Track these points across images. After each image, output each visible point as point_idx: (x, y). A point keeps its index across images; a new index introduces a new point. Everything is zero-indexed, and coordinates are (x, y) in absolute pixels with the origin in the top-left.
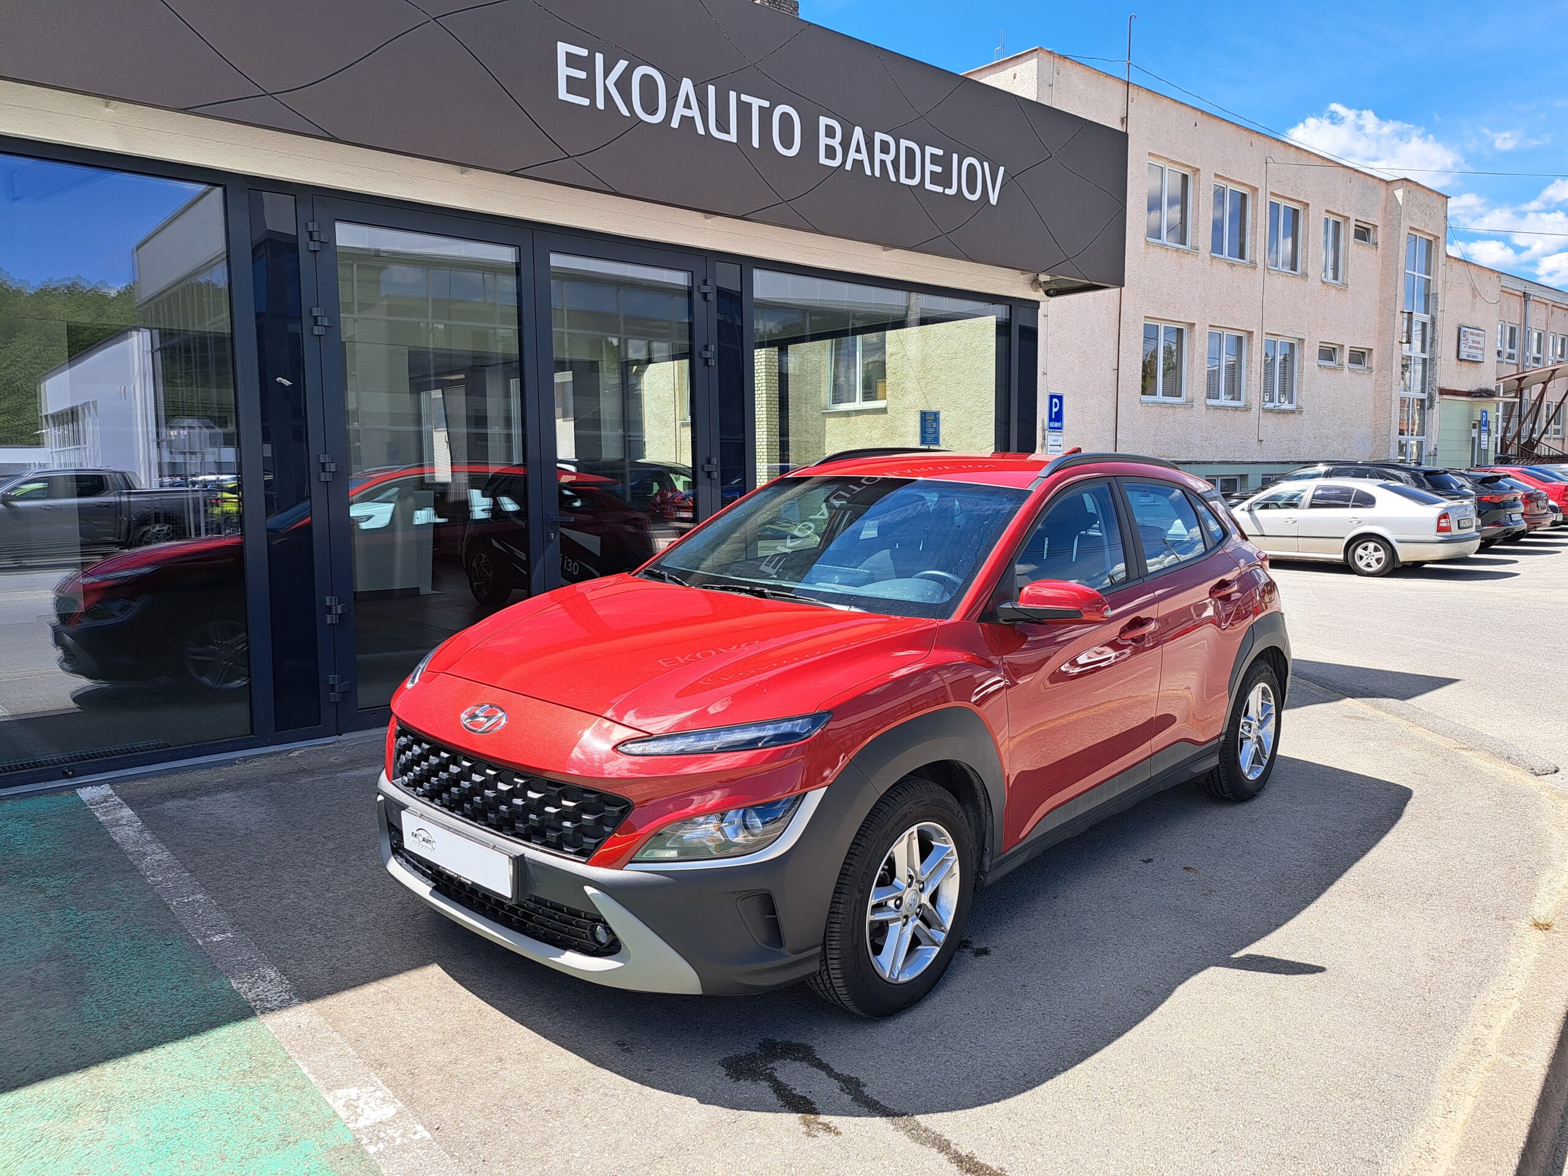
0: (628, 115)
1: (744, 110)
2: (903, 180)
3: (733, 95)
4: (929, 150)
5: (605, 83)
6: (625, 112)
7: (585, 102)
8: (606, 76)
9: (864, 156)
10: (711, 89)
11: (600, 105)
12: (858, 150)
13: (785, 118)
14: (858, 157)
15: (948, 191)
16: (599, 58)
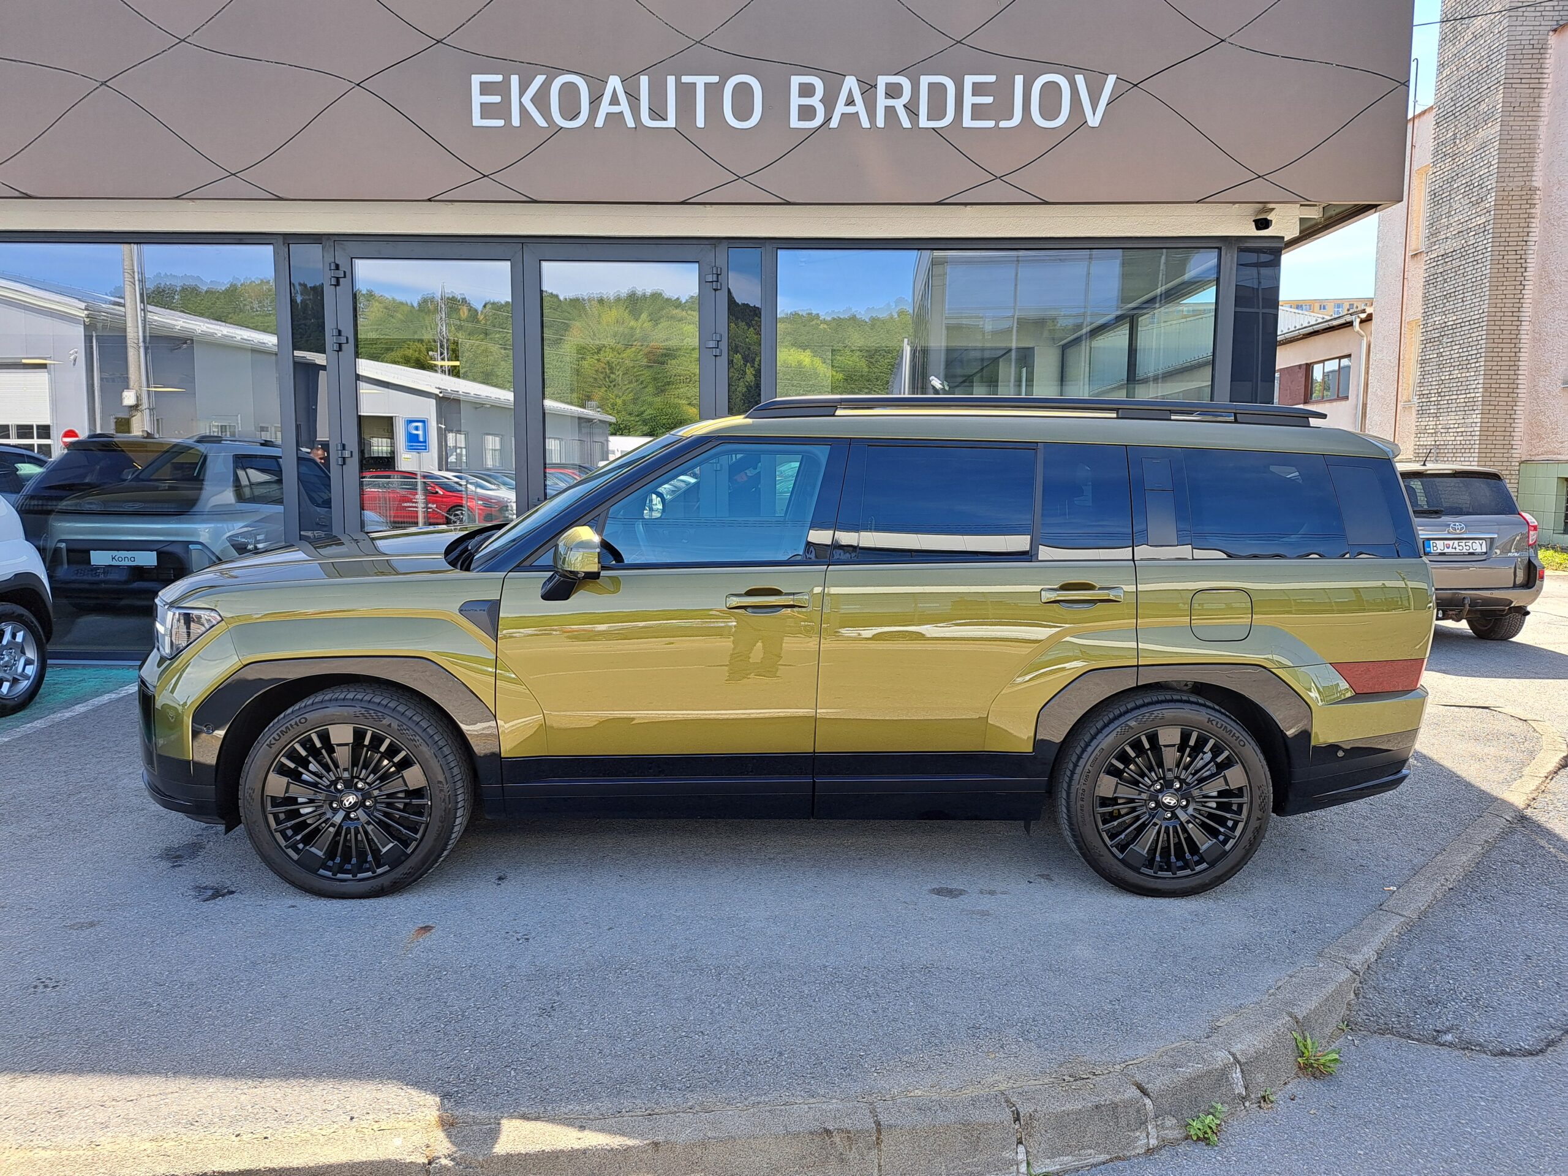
0: (545, 125)
1: (686, 93)
2: (924, 122)
3: (671, 80)
4: (969, 80)
5: (521, 100)
6: (542, 122)
7: (500, 123)
8: (521, 95)
9: (860, 107)
10: (644, 80)
11: (516, 121)
12: (850, 102)
13: (743, 90)
14: (851, 109)
15: (1003, 124)
16: (515, 80)
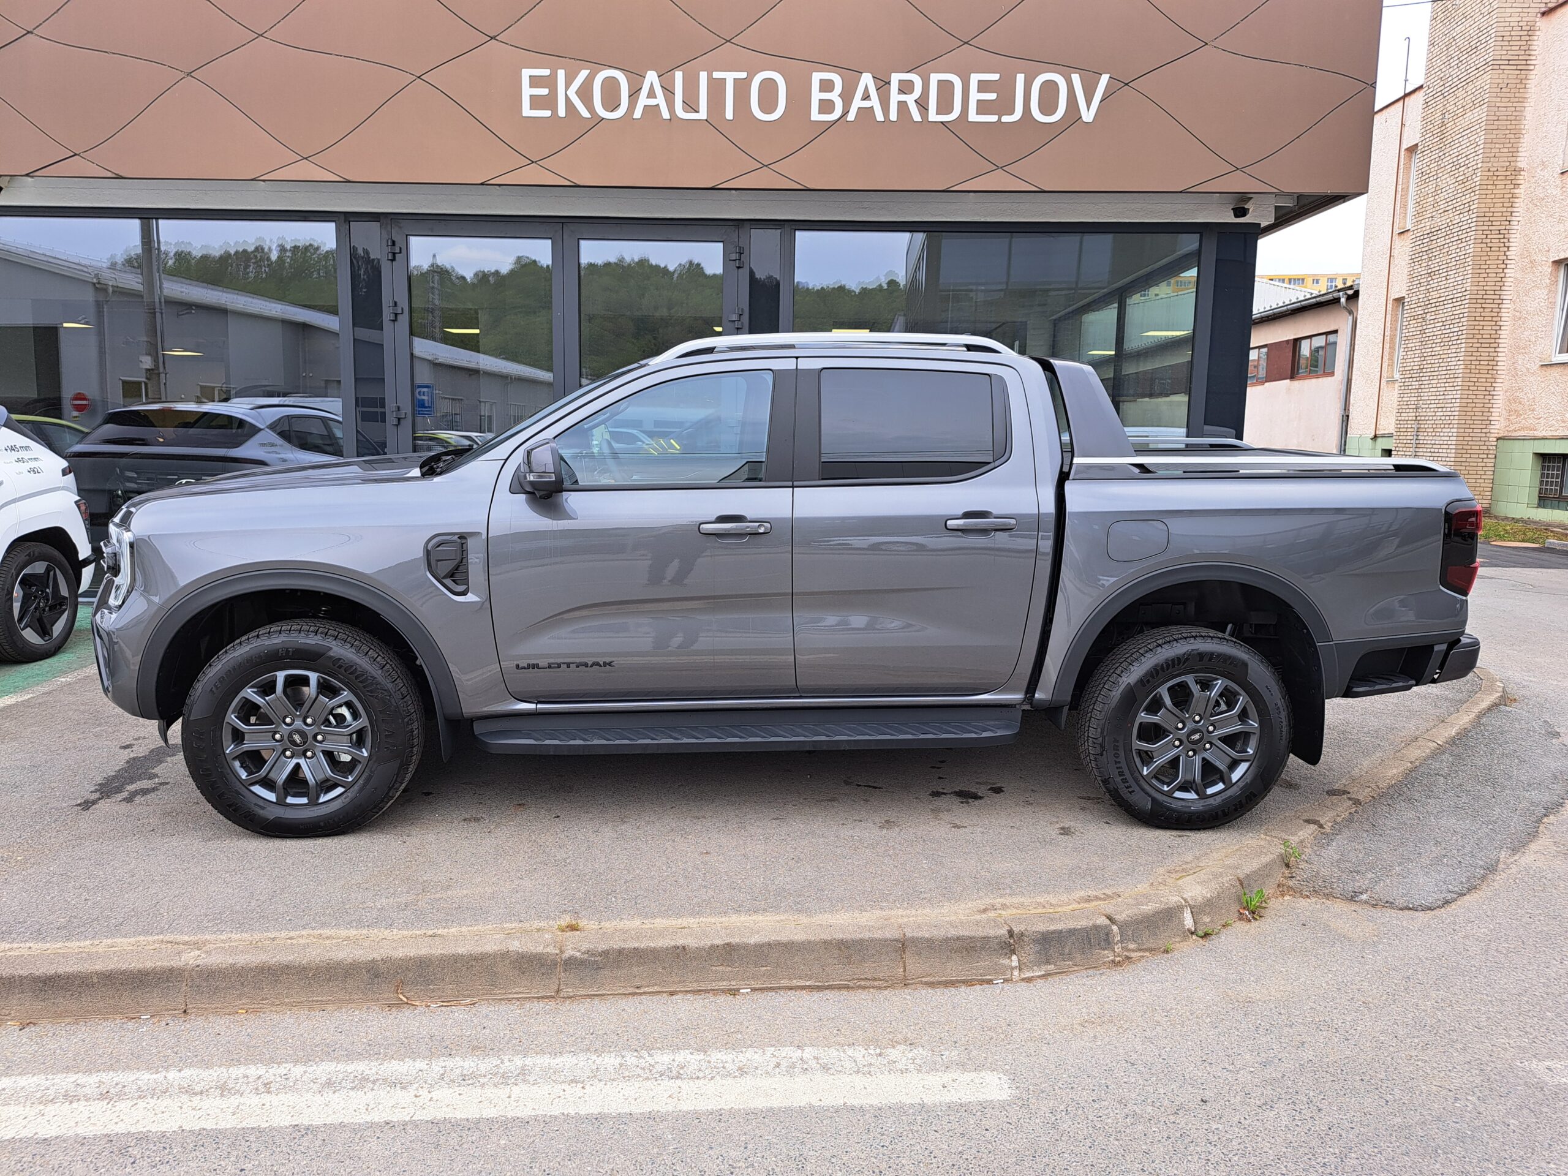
0: (589, 116)
1: (717, 88)
2: (933, 116)
3: (703, 75)
4: (975, 78)
5: (567, 92)
6: (585, 114)
7: (548, 113)
8: (567, 88)
9: (875, 102)
10: (679, 75)
11: (562, 112)
12: (866, 97)
13: (769, 85)
14: (866, 104)
15: (1005, 119)
16: (561, 74)
